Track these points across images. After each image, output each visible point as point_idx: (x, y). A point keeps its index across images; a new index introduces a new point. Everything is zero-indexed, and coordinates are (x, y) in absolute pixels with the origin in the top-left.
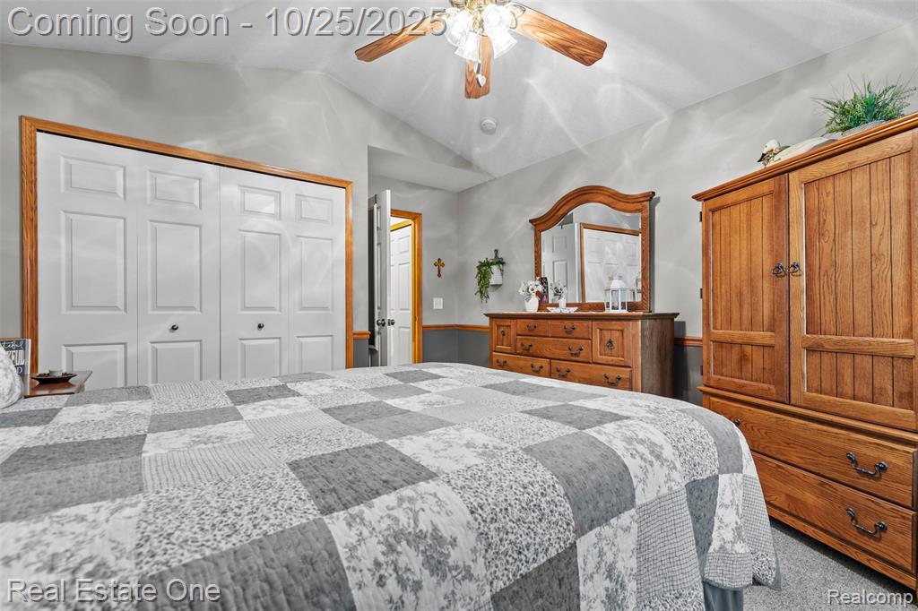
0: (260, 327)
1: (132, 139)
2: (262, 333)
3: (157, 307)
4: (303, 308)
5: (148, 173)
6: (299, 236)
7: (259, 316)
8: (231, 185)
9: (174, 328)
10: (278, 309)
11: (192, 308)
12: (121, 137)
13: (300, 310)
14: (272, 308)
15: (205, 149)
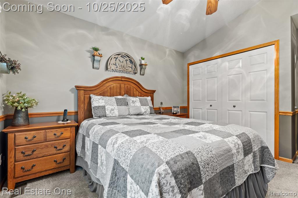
0: (234, 106)
1: (202, 60)
2: (235, 109)
3: (208, 100)
4: (251, 100)
5: (206, 67)
6: (249, 72)
7: (234, 103)
8: (225, 63)
9: (211, 106)
10: (241, 100)
11: (215, 100)
12: (201, 60)
13: (250, 101)
14: (239, 100)
15: (218, 55)
